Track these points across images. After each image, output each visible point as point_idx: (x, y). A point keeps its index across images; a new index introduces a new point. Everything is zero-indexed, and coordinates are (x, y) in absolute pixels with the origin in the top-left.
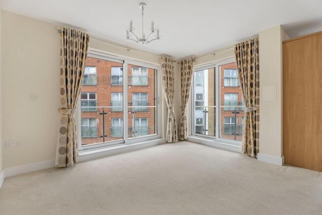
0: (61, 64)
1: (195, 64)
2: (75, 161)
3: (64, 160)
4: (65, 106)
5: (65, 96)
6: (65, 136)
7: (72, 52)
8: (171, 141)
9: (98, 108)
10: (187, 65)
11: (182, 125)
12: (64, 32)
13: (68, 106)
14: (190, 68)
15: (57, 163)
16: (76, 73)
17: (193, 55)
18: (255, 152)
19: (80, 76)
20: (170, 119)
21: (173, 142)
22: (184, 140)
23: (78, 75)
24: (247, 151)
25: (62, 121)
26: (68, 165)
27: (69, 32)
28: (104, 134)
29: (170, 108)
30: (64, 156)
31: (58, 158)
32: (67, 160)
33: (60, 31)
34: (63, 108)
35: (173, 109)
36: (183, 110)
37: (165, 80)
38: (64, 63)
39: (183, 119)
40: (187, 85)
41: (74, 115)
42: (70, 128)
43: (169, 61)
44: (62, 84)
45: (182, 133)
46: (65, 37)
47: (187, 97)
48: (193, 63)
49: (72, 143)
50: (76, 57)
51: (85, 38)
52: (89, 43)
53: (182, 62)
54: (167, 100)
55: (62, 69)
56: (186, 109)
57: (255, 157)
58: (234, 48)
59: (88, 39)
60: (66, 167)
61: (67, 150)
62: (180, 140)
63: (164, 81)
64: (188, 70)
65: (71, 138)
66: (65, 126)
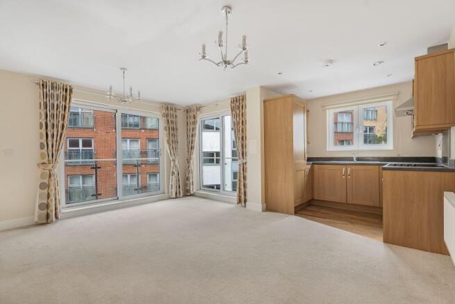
0: (40, 118)
1: (201, 113)
2: (56, 217)
3: (45, 216)
4: (46, 161)
5: (45, 150)
6: (45, 191)
7: (53, 105)
8: (174, 196)
9: (96, 161)
10: (192, 114)
11: (188, 179)
12: (43, 85)
13: (49, 160)
14: (194, 117)
15: (36, 219)
16: (57, 127)
17: (197, 104)
18: (245, 201)
19: (63, 129)
20: (173, 172)
21: (176, 197)
22: (191, 195)
23: (60, 128)
24: (240, 201)
25: (42, 176)
26: (49, 221)
27: (49, 84)
28: (97, 192)
29: (174, 161)
30: (45, 212)
31: (37, 214)
32: (48, 216)
33: (39, 84)
34: (43, 163)
35: (177, 162)
36: (189, 162)
37: (166, 130)
38: (43, 117)
39: (189, 173)
40: (192, 136)
41: (56, 170)
42: (52, 183)
43: (172, 109)
44: (41, 138)
45: (188, 188)
46: (45, 90)
47: (192, 148)
48: (198, 113)
49: (54, 199)
50: (57, 109)
51: (68, 90)
52: (72, 95)
53: (188, 110)
54: (169, 152)
55: (41, 124)
56: (192, 161)
57: (245, 206)
58: (229, 101)
59: (71, 90)
60: (47, 223)
61: (48, 206)
62: (185, 196)
63: (165, 132)
64: (192, 120)
65: (52, 194)
66: (46, 181)
